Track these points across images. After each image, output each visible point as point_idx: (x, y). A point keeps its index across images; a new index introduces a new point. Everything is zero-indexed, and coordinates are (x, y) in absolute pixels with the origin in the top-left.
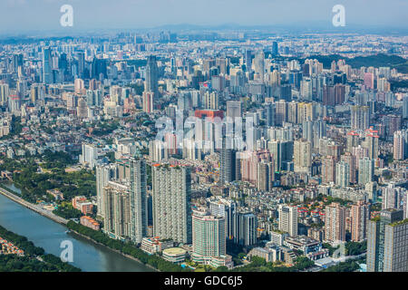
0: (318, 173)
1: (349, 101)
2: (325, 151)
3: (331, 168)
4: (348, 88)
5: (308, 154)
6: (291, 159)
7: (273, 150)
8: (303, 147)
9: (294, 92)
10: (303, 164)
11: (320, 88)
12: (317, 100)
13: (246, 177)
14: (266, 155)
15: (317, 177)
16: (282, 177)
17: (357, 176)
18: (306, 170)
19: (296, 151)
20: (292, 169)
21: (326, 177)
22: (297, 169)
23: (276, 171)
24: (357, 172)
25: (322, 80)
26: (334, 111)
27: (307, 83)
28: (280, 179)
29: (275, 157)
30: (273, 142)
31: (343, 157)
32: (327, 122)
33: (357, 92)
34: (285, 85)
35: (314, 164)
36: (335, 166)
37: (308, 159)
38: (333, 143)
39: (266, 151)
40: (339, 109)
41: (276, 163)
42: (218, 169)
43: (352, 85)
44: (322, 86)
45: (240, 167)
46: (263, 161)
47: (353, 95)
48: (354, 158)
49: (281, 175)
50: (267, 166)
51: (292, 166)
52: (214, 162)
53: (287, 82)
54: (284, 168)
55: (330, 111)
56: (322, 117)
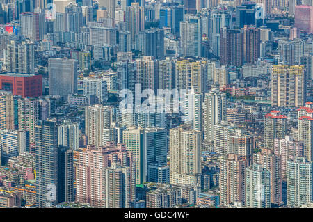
0: (213, 186)
1: (267, 56)
2: (226, 147)
3: (236, 178)
4: (265, 33)
5: (194, 152)
6: (165, 162)
7: (133, 146)
8: (185, 140)
9: (169, 42)
10: (185, 170)
11: (214, 35)
12: (210, 56)
13: (85, 195)
14: (120, 155)
15: (210, 194)
16: (148, 195)
17: (284, 193)
18: (190, 181)
19: (173, 147)
20: (166, 179)
21: (227, 194)
22: (175, 179)
23: (138, 182)
24: (284, 184)
25: (218, 20)
26: (240, 76)
27: (193, 26)
28: (144, 198)
29: (136, 159)
30: (132, 131)
31: (257, 157)
32: (228, 95)
33: (282, 41)
34: (153, 30)
35: (206, 170)
36: (242, 173)
37: (194, 161)
38: (239, 132)
39: (119, 147)
40: (249, 71)
41: (138, 168)
42: (33, 181)
43: (274, 27)
44: (219, 30)
45: (72, 177)
46: (114, 166)
47: (275, 45)
48: (277, 160)
49: (146, 190)
50: (122, 175)
51: (166, 174)
52: (25, 169)
53: (157, 25)
54: (153, 177)
55: (234, 75)
56: (218, 85)
